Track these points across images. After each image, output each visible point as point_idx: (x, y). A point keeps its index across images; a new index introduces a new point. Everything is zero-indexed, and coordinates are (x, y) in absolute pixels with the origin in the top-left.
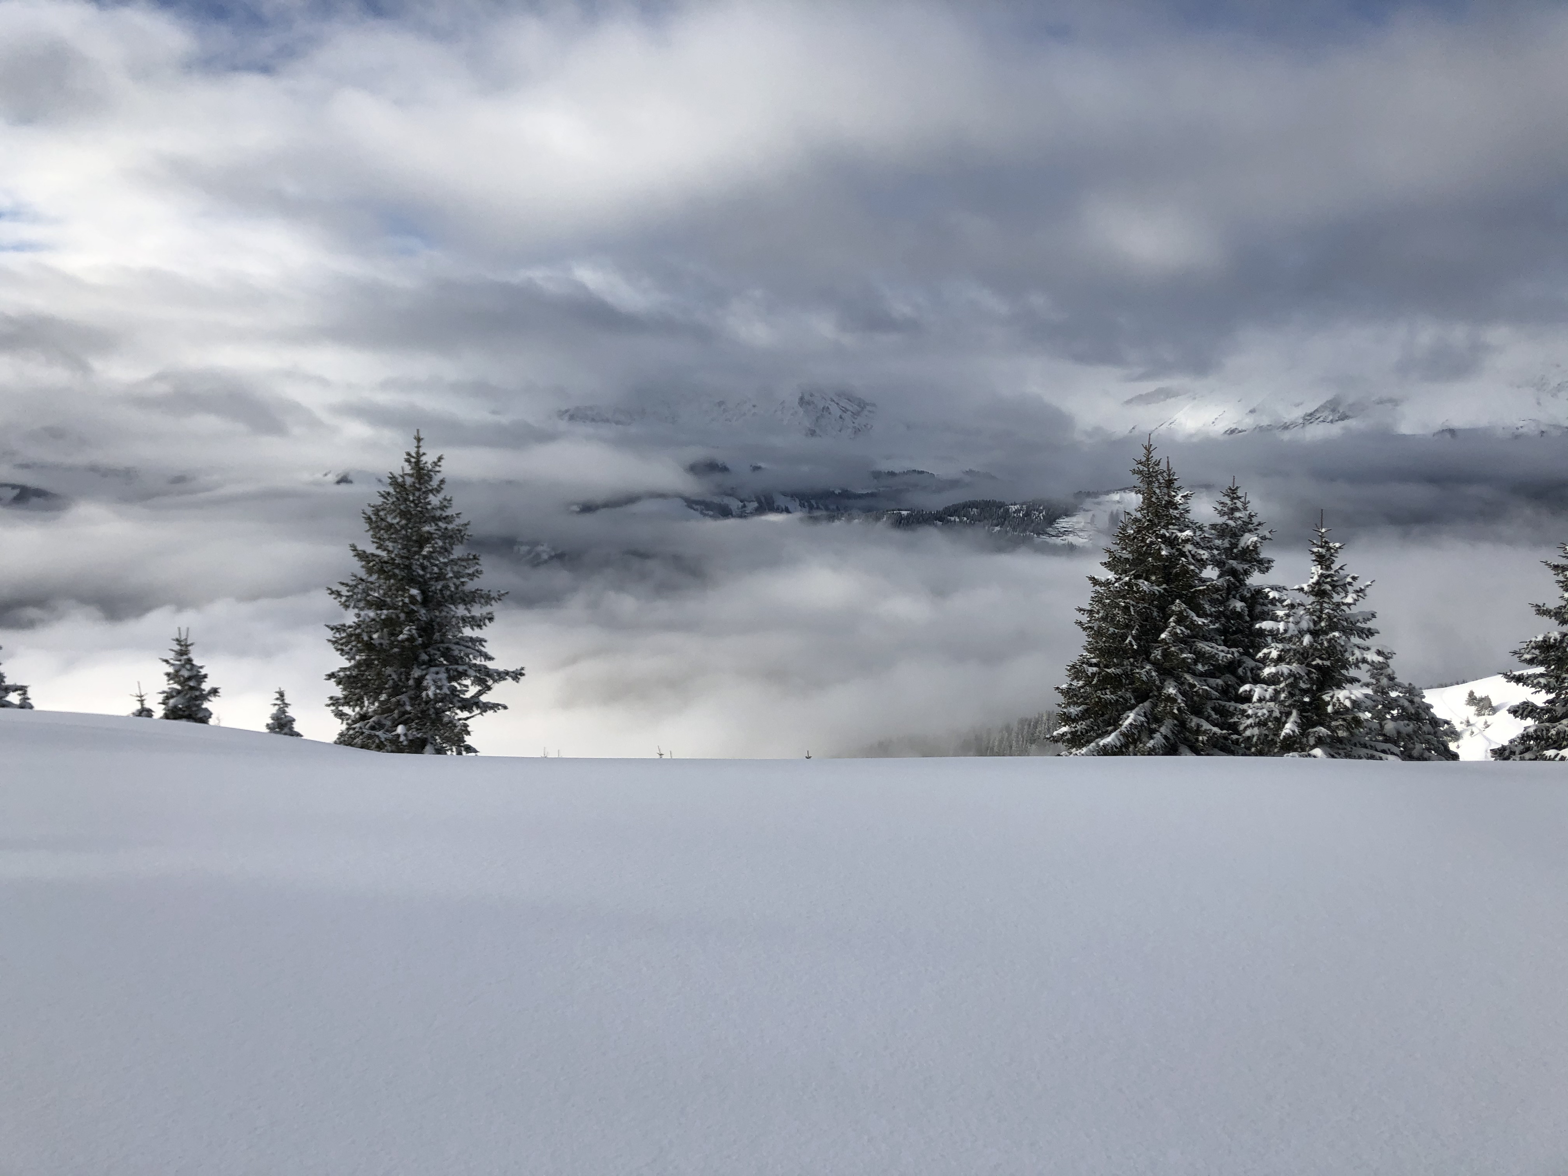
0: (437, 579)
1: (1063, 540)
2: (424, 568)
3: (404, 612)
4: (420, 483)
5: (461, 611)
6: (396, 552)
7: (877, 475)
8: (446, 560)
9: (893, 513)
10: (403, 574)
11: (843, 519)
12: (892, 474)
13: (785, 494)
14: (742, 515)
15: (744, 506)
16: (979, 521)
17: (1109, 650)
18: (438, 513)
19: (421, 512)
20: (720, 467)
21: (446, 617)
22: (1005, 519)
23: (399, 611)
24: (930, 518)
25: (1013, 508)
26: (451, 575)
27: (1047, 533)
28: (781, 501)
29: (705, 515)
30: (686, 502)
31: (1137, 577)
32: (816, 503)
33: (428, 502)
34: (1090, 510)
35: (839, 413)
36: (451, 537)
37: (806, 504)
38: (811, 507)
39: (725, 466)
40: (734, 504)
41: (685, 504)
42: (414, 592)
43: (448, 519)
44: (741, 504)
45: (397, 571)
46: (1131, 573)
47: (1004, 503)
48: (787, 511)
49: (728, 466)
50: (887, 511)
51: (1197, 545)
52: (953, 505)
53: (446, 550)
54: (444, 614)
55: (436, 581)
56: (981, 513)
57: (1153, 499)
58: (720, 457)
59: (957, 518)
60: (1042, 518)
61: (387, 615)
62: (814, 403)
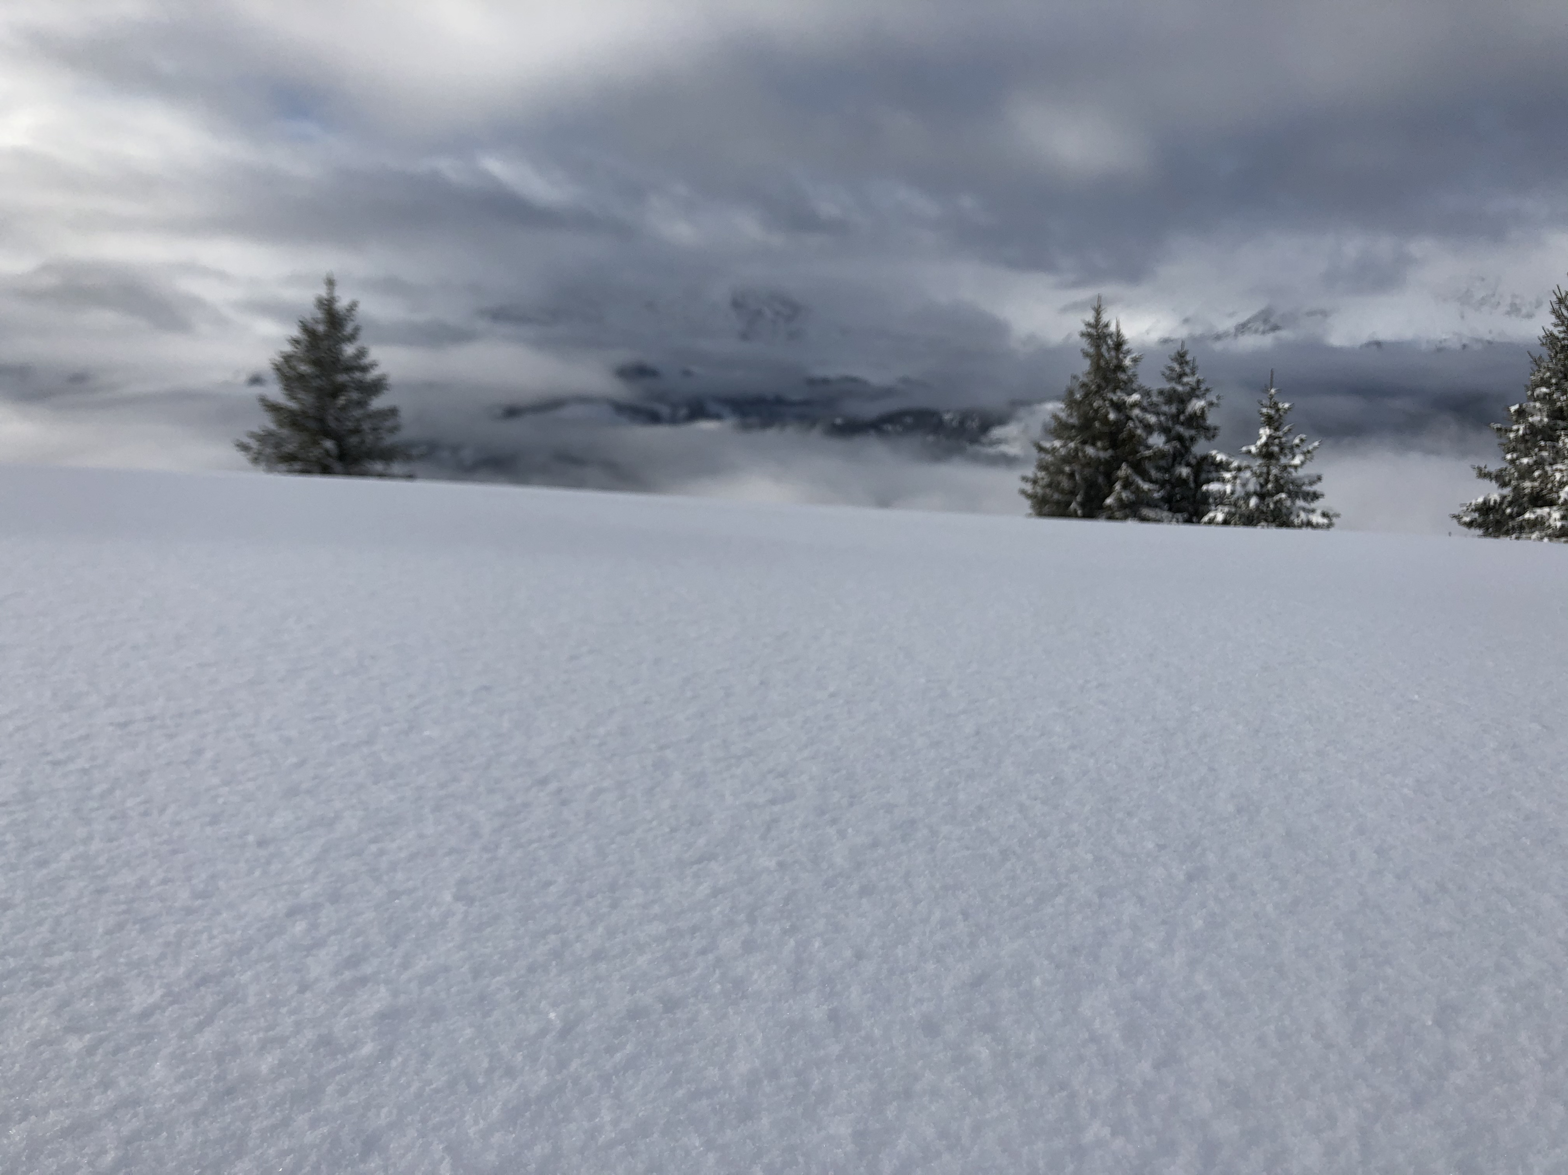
0: (354, 433)
1: (996, 449)
4: (333, 330)
6: (309, 403)
8: (361, 414)
9: (828, 421)
10: (316, 426)
12: (826, 381)
13: (716, 400)
14: (673, 420)
15: (675, 412)
16: (913, 430)
18: (353, 363)
19: (333, 362)
20: (650, 371)
22: (939, 428)
24: (864, 426)
25: (947, 416)
27: (980, 442)
28: (713, 407)
29: (634, 421)
30: (614, 407)
32: (749, 410)
33: (343, 350)
34: (1024, 419)
35: (772, 316)
36: (367, 388)
37: (739, 411)
38: (744, 414)
39: (654, 371)
40: (664, 410)
43: (364, 369)
44: (671, 410)
45: (310, 423)
46: (1077, 440)
47: (938, 412)
48: (719, 418)
49: (658, 370)
50: (822, 419)
51: (1144, 409)
52: (887, 413)
53: (362, 403)
56: (915, 422)
57: (1102, 363)
59: (890, 426)
60: (976, 426)
62: (747, 306)
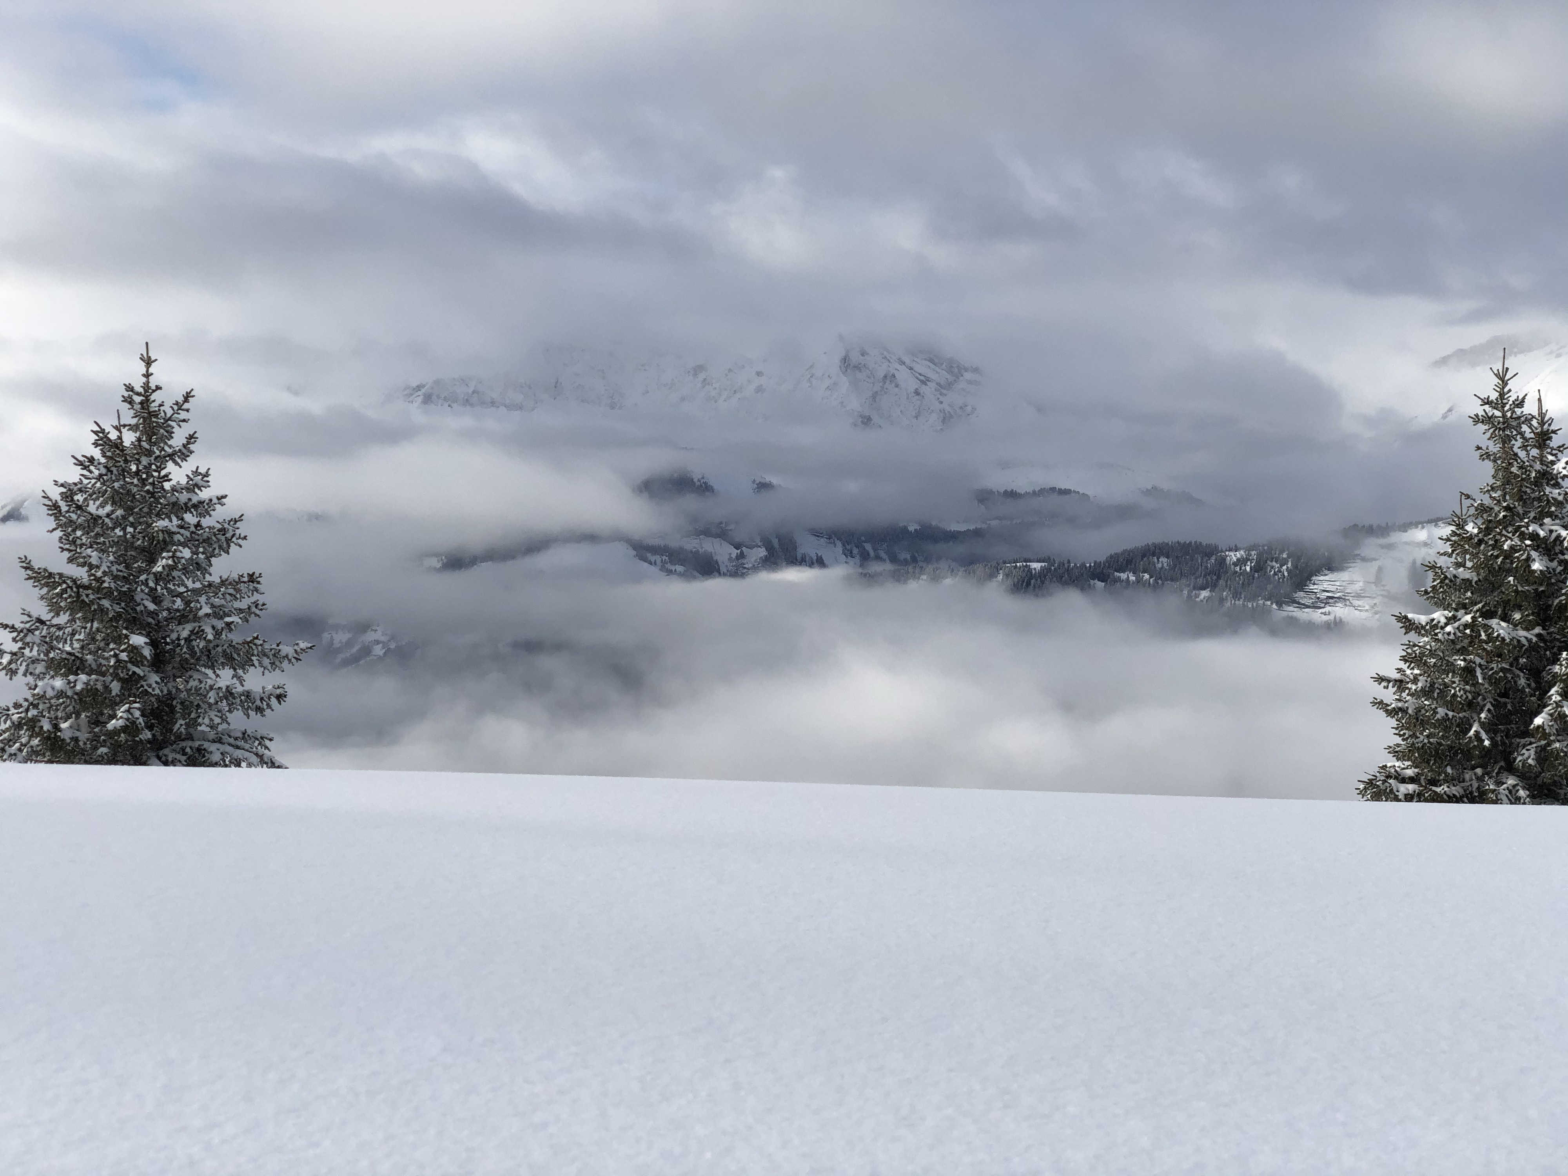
0: (183, 618)
1: (1325, 614)
2: (157, 600)
3: (120, 680)
4: (149, 440)
5: (225, 677)
6: (104, 568)
7: (985, 497)
8: (198, 585)
9: (1016, 567)
10: (118, 608)
11: (924, 577)
12: (1011, 495)
13: (817, 533)
14: (738, 571)
15: (742, 556)
16: (1172, 580)
17: (1437, 751)
18: (183, 497)
19: (152, 494)
20: (698, 484)
21: (197, 689)
22: (1219, 578)
23: (110, 678)
24: (1082, 575)
25: (1233, 556)
26: (207, 610)
27: (1295, 602)
28: (808, 546)
29: (670, 572)
30: (634, 548)
31: (1488, 614)
32: (875, 550)
33: (166, 476)
34: (1375, 560)
35: (913, 384)
36: (207, 541)
37: (855, 551)
38: (865, 557)
39: (705, 483)
40: (723, 552)
41: (634, 553)
42: (138, 640)
43: (203, 508)
44: (735, 552)
45: (106, 603)
46: (1475, 608)
47: (1216, 547)
48: (820, 562)
49: (711, 483)
50: (1005, 563)
52: (1125, 551)
53: (198, 566)
54: (193, 683)
55: (179, 624)
56: (1175, 566)
57: (1514, 469)
58: (697, 469)
59: (1131, 575)
60: (1286, 574)
61: (87, 684)
62: (868, 368)
